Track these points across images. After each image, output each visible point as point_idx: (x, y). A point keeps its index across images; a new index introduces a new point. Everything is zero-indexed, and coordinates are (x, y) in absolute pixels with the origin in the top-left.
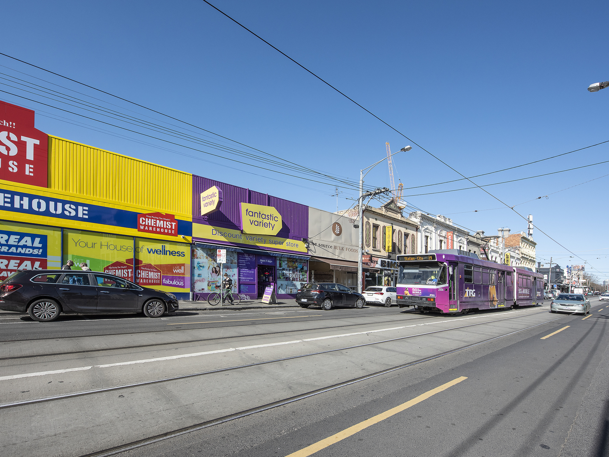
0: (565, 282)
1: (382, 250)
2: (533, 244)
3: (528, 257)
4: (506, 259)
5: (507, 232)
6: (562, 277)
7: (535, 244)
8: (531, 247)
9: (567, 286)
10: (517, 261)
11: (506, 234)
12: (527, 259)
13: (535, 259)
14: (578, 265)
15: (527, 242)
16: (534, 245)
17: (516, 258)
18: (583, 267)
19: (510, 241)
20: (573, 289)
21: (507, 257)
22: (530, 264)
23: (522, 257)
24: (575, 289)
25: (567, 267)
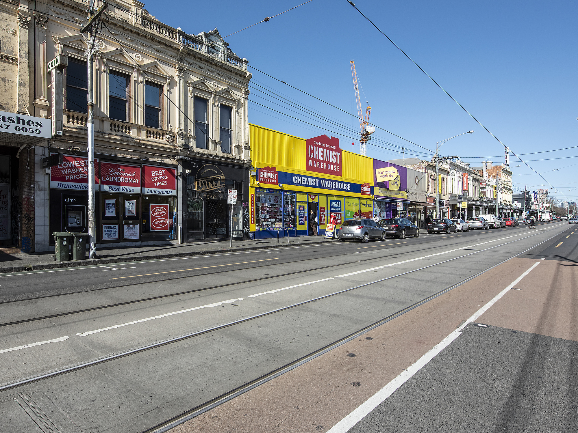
0: (533, 208)
1: (434, 193)
2: (510, 173)
3: (507, 186)
4: (494, 190)
5: (490, 164)
6: (530, 202)
7: (511, 173)
8: (508, 176)
9: (535, 211)
10: (500, 191)
11: (489, 166)
12: (507, 188)
13: (511, 188)
14: (542, 189)
15: (506, 172)
16: (510, 175)
17: (500, 189)
18: (546, 191)
19: (493, 173)
20: (540, 214)
21: (495, 189)
22: (509, 192)
23: (504, 187)
24: (543, 214)
25: (534, 191)
